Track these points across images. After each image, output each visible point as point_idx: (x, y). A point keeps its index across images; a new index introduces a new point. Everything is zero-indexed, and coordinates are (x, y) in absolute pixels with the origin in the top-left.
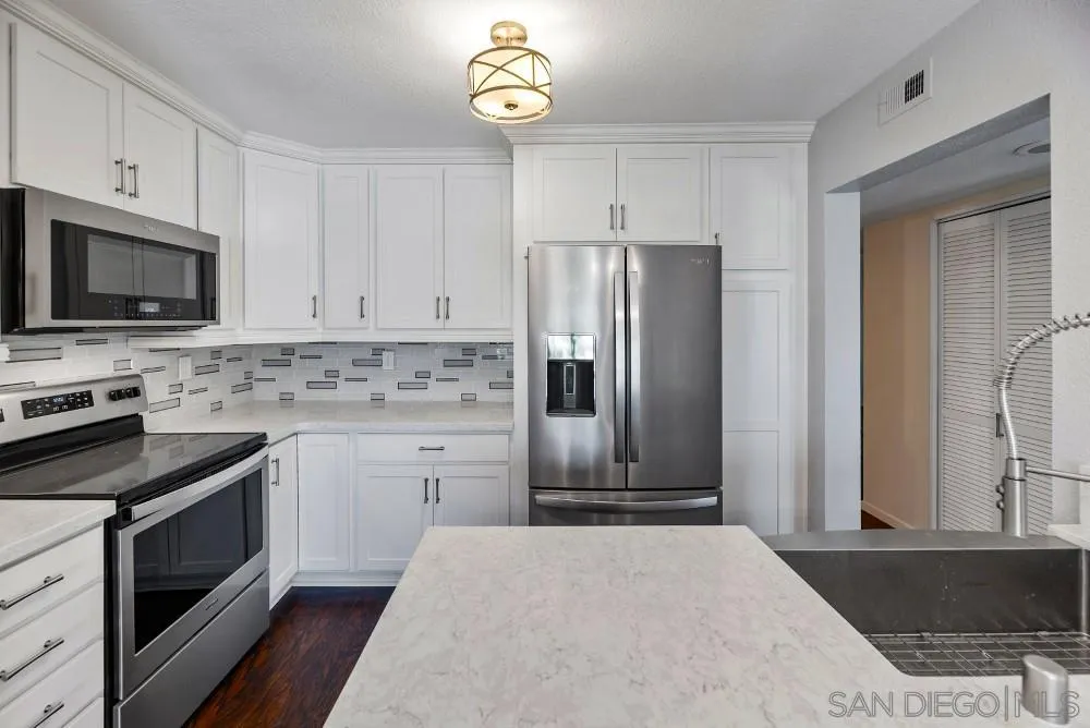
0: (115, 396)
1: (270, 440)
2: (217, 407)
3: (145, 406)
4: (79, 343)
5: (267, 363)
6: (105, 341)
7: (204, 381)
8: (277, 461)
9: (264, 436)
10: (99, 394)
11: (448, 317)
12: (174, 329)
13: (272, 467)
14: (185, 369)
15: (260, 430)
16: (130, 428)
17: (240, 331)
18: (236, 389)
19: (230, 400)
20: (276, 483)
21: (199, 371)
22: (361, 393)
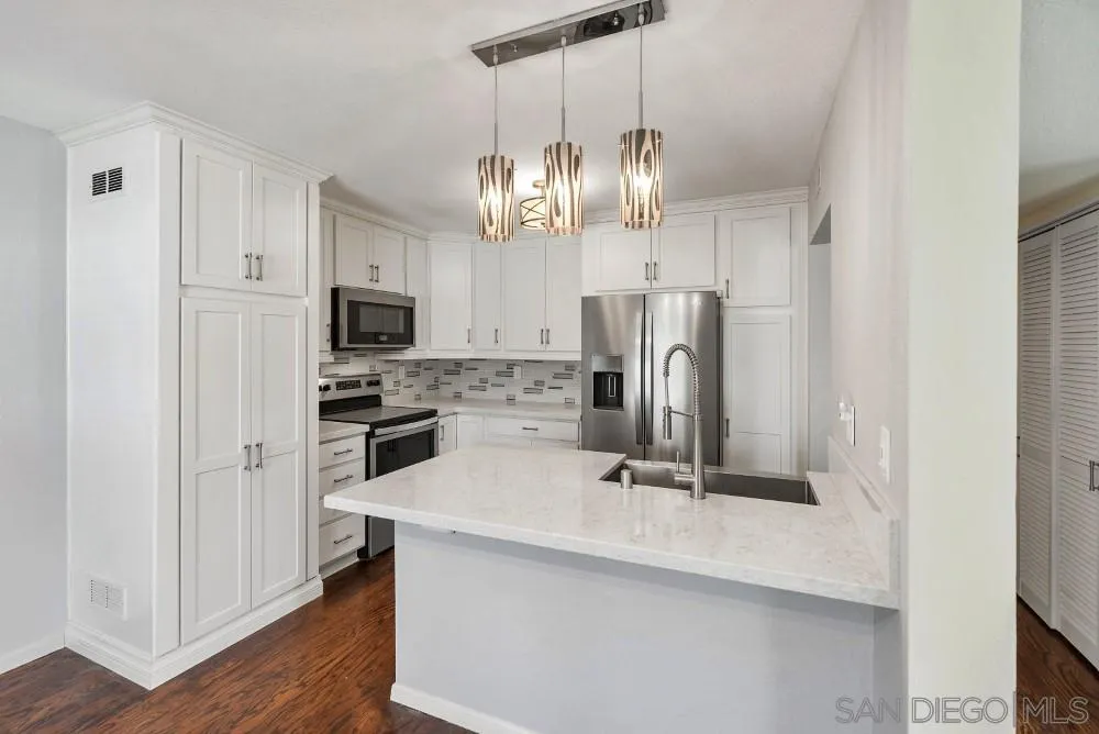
0: (370, 384)
1: (439, 413)
2: (418, 398)
3: (382, 391)
4: (357, 356)
5: (447, 373)
6: (364, 355)
7: (411, 381)
8: (443, 427)
9: (436, 411)
10: (363, 383)
11: (548, 343)
12: (395, 349)
13: (440, 430)
14: (402, 371)
15: (433, 408)
16: (375, 401)
17: (428, 351)
18: (429, 388)
19: (425, 394)
20: (442, 439)
21: (409, 375)
22: (501, 394)
